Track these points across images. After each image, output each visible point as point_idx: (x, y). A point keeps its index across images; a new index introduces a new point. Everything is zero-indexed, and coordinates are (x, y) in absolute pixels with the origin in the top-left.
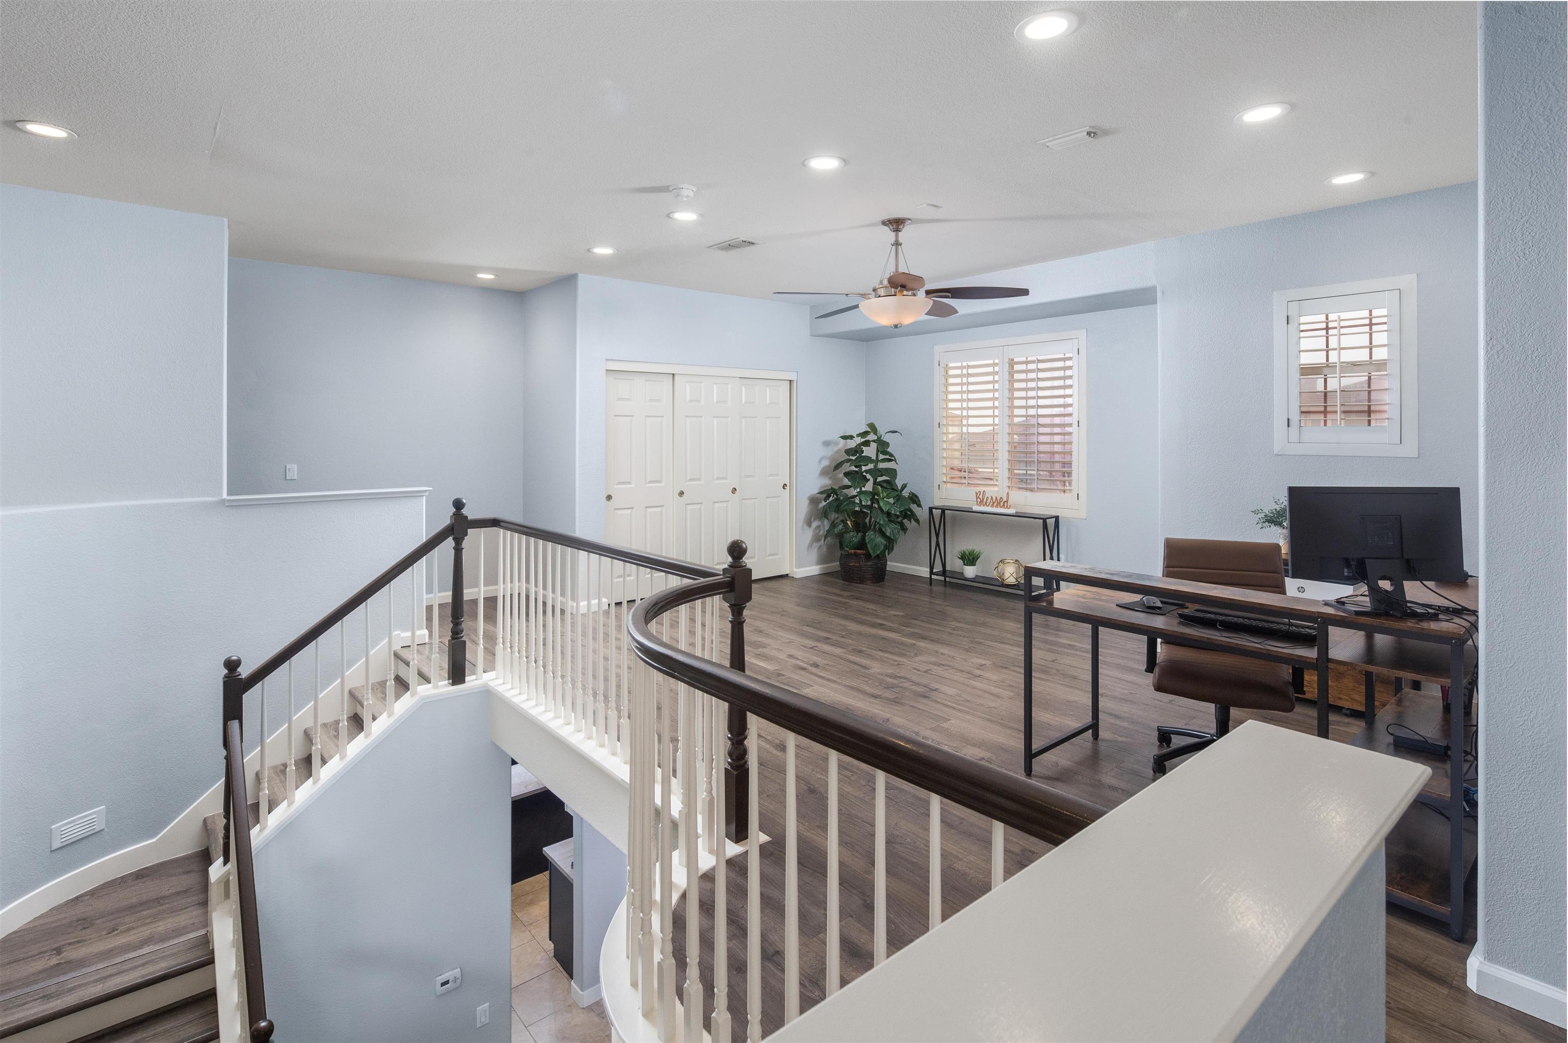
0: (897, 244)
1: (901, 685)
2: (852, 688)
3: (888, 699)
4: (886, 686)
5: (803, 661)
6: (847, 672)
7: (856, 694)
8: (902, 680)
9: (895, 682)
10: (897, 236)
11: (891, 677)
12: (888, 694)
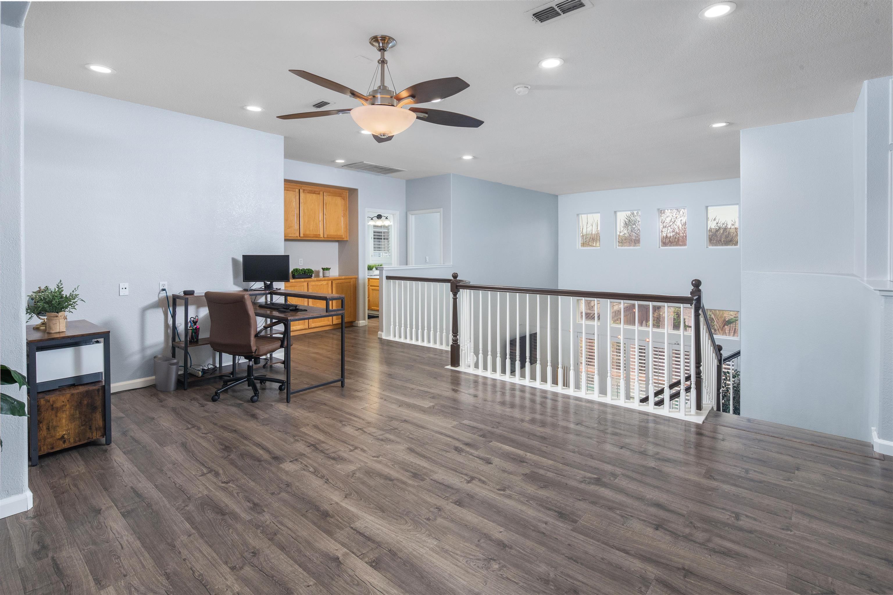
0: (383, 62)
1: (384, 432)
2: (423, 427)
3: (397, 420)
4: (396, 430)
5: (471, 454)
6: (427, 443)
7: (419, 423)
8: (381, 437)
9: (388, 436)
10: (383, 56)
11: (390, 440)
12: (395, 424)
